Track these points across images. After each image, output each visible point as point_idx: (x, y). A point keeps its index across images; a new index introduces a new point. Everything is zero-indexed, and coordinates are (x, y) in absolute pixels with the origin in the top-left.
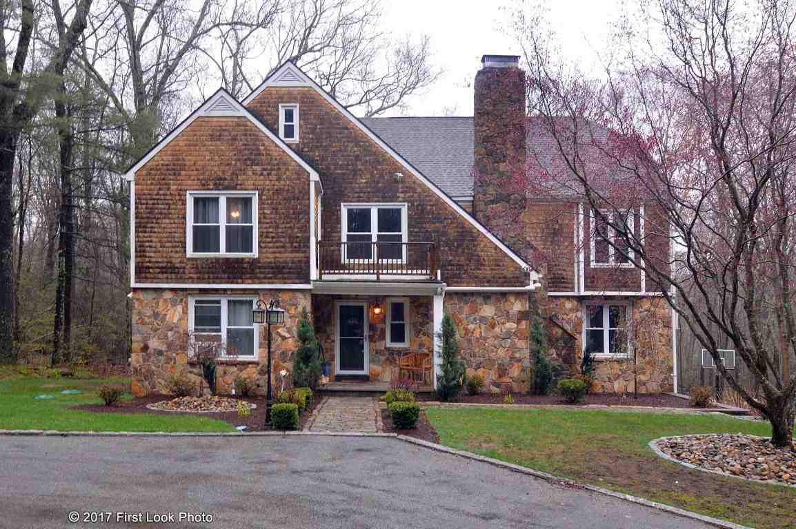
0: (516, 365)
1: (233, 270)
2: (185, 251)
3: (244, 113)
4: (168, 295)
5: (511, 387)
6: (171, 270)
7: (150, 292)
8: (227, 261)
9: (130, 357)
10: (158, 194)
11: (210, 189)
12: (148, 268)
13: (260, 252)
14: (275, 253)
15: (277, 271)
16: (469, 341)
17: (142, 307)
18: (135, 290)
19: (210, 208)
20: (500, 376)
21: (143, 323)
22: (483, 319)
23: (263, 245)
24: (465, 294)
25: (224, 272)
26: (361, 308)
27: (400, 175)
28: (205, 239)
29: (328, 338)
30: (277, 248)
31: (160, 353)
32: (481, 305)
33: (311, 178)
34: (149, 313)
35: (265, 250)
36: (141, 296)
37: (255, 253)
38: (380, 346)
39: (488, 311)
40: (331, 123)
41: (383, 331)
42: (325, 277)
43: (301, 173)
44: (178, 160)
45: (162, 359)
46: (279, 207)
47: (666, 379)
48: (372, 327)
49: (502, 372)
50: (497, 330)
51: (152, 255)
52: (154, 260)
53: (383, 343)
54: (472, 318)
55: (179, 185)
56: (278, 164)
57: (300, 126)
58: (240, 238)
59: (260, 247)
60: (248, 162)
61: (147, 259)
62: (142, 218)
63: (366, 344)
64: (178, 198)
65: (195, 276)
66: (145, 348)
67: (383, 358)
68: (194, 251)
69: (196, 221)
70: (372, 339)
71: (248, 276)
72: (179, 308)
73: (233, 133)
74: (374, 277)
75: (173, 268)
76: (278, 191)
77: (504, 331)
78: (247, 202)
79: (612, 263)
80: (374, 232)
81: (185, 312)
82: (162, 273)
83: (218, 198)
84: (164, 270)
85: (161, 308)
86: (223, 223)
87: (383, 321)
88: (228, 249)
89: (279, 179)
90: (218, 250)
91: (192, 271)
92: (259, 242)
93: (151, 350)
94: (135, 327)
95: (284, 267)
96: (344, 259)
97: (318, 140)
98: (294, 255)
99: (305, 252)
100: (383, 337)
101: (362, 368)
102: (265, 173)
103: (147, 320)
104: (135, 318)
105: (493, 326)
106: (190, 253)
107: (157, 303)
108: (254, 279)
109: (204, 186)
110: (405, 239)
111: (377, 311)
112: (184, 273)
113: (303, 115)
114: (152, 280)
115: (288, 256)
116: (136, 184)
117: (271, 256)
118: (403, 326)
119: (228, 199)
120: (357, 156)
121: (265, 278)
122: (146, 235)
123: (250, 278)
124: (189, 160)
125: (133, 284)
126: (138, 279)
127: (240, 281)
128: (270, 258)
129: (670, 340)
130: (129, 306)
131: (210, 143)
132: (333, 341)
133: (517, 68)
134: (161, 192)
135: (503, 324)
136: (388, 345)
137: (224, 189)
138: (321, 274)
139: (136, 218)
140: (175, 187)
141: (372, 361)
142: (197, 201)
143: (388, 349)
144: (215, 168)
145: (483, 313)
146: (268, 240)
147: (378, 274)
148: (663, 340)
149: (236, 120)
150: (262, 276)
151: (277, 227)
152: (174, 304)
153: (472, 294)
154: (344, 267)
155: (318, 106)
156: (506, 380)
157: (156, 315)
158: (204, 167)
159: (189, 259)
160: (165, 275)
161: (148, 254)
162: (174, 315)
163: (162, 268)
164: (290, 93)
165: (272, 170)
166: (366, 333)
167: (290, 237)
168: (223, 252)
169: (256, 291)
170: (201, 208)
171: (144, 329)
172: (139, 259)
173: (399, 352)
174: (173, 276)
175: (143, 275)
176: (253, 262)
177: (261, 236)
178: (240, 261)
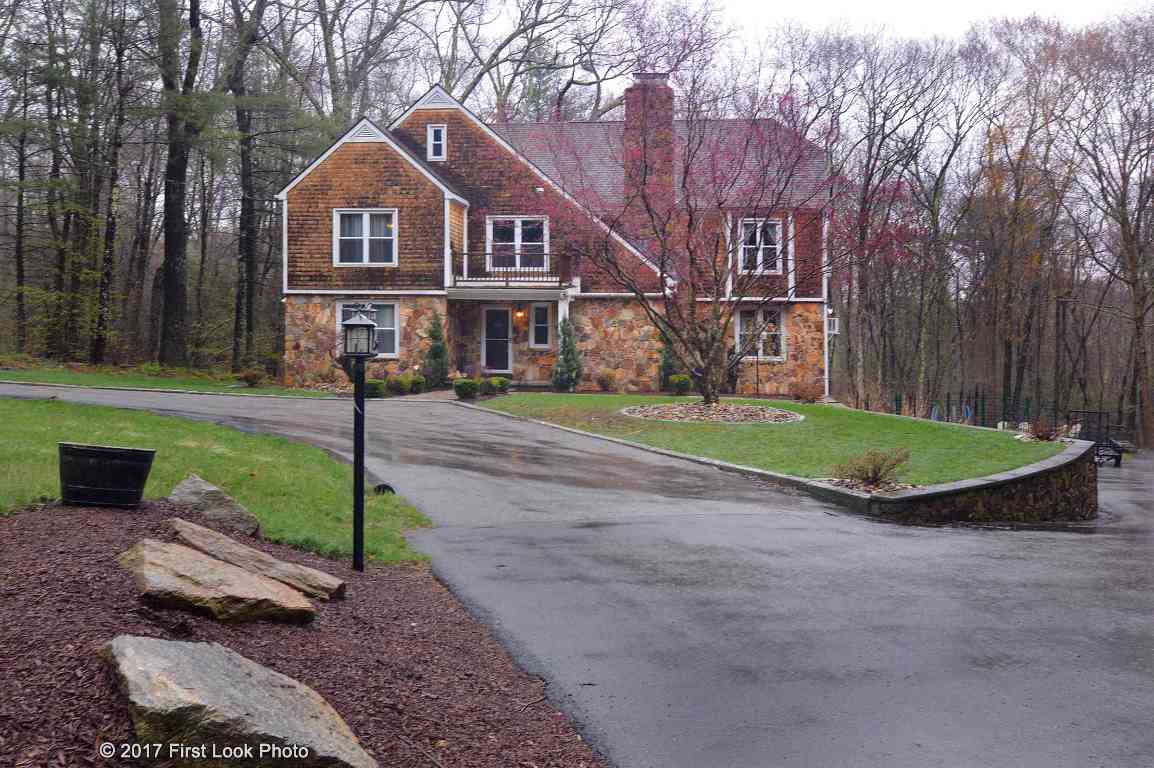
0: (654, 365)
1: (375, 278)
2: (332, 262)
3: (383, 138)
4: (317, 300)
5: (649, 386)
6: (319, 278)
7: (300, 297)
8: (369, 269)
9: (284, 354)
10: (308, 212)
11: (354, 207)
12: (300, 276)
13: (399, 262)
14: (412, 262)
15: (415, 279)
16: (608, 343)
17: (294, 311)
18: (288, 295)
19: (356, 223)
20: (638, 375)
21: (296, 325)
22: (622, 323)
23: (402, 256)
24: (603, 300)
25: (367, 279)
26: (506, 312)
27: (541, 189)
28: (350, 250)
29: (474, 338)
30: (415, 258)
31: (310, 351)
32: (620, 309)
33: (446, 197)
34: (300, 315)
35: (403, 260)
36: (293, 300)
37: (395, 263)
38: (524, 347)
39: (627, 314)
40: (476, 142)
41: (526, 334)
42: (458, 284)
43: (436, 192)
44: (325, 181)
45: (312, 355)
46: (417, 222)
47: (818, 381)
48: (516, 330)
49: (640, 371)
50: (635, 332)
51: (303, 264)
52: (304, 269)
53: (526, 344)
54: (611, 322)
55: (328, 203)
56: (416, 184)
57: (448, 146)
58: (381, 249)
59: (399, 257)
60: (389, 183)
61: (298, 269)
62: (293, 232)
63: (510, 345)
64: (325, 214)
65: (340, 283)
66: (297, 347)
67: (526, 358)
68: (342, 260)
69: (342, 235)
70: (515, 341)
71: (389, 283)
72: (328, 312)
73: (376, 157)
74: (504, 284)
75: (321, 276)
76: (417, 208)
77: (642, 333)
78: (388, 218)
79: (759, 271)
80: (518, 242)
81: (333, 315)
82: (311, 280)
83: (361, 215)
84: (312, 278)
85: (311, 312)
86: (366, 237)
87: (527, 324)
88: (372, 259)
89: (416, 198)
90: (360, 260)
91: (339, 278)
92: (399, 253)
93: (302, 348)
94: (288, 328)
95: (420, 276)
96: (489, 268)
97: (466, 157)
98: (429, 264)
99: (439, 262)
100: (526, 338)
101: (506, 368)
102: (404, 192)
103: (299, 322)
104: (287, 321)
105: (631, 329)
106: (336, 262)
107: (308, 307)
108: (394, 286)
109: (349, 204)
110: (547, 250)
111: (520, 314)
112: (331, 280)
113: (450, 135)
114: (304, 286)
115: (423, 266)
116: (288, 203)
117: (410, 265)
118: (546, 329)
119: (371, 215)
120: (501, 172)
121: (403, 285)
122: (297, 247)
123: (391, 285)
124: (335, 181)
125: (286, 291)
126: (291, 285)
127: (381, 287)
128: (408, 267)
129: (821, 345)
130: (282, 309)
131: (354, 166)
132: (480, 343)
133: (665, 85)
134: (310, 210)
135: (642, 327)
136: (532, 347)
137: (366, 207)
138: (455, 281)
139: (289, 232)
140: (323, 205)
141: (515, 361)
142: (343, 217)
143: (532, 350)
144: (358, 188)
145: (621, 317)
146: (407, 251)
147: (507, 281)
148: (815, 343)
149: (378, 145)
150: (400, 283)
151: (415, 240)
152: (323, 307)
153: (612, 299)
154: (488, 275)
155: (463, 126)
156: (644, 379)
157: (306, 318)
158: (348, 188)
159: (336, 268)
160: (314, 283)
161: (299, 264)
162: (322, 318)
163: (311, 276)
164: (438, 115)
165: (410, 189)
166: (511, 335)
167: (426, 249)
168: (366, 262)
169: (396, 297)
170: (347, 225)
171: (295, 329)
172: (291, 269)
173: (541, 353)
174: (322, 283)
175: (295, 282)
176: (394, 271)
177: (400, 248)
178: (382, 270)
